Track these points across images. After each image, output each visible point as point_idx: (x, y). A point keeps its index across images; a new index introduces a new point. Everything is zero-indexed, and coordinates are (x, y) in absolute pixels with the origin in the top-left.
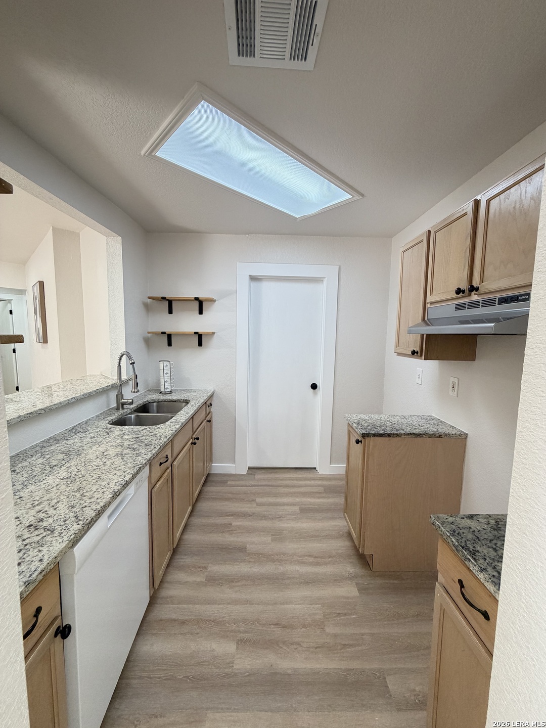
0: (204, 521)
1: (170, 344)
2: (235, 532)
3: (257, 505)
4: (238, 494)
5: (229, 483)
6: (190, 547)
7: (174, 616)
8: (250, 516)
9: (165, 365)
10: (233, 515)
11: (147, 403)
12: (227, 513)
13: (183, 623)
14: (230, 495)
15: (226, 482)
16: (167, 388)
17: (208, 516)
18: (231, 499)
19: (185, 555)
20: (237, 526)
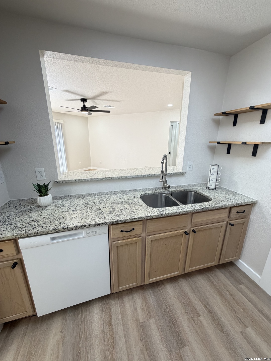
0: (188, 291)
1: (228, 152)
2: (194, 324)
3: (241, 332)
4: (237, 303)
5: (242, 286)
6: (161, 294)
7: (113, 316)
8: (222, 331)
9: (212, 168)
10: (210, 311)
11: (188, 190)
12: (208, 304)
13: (110, 325)
14: (228, 296)
15: (240, 283)
16: (211, 185)
17: (194, 291)
18: (226, 299)
19: (154, 296)
20: (201, 323)
